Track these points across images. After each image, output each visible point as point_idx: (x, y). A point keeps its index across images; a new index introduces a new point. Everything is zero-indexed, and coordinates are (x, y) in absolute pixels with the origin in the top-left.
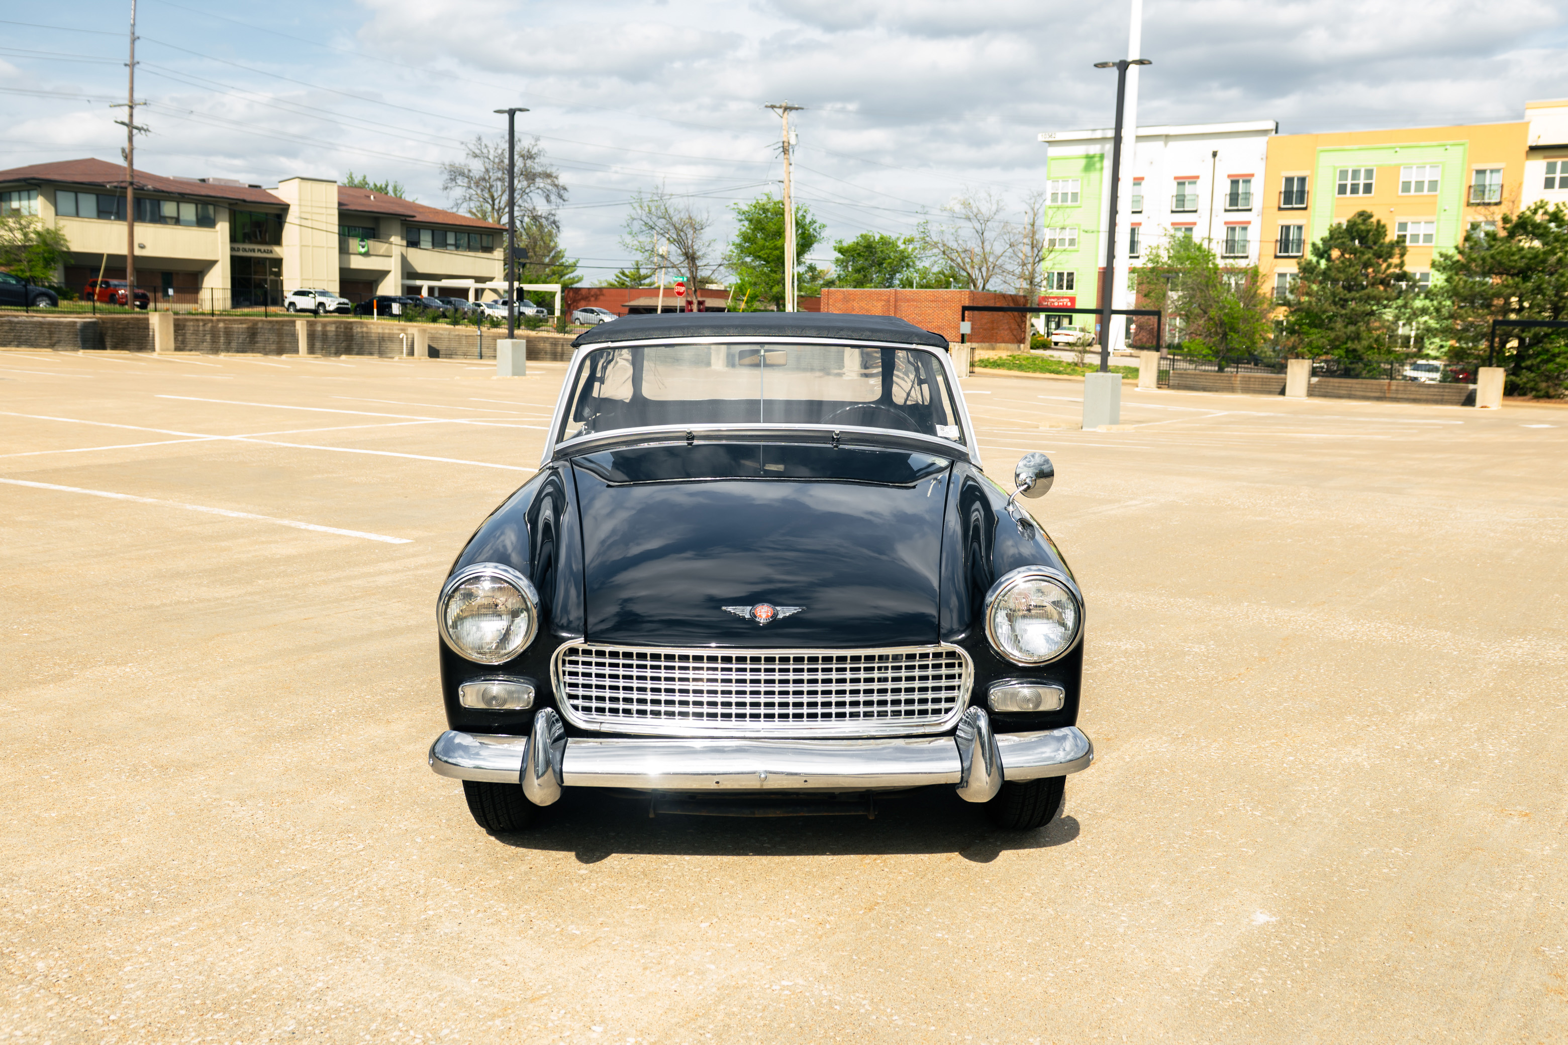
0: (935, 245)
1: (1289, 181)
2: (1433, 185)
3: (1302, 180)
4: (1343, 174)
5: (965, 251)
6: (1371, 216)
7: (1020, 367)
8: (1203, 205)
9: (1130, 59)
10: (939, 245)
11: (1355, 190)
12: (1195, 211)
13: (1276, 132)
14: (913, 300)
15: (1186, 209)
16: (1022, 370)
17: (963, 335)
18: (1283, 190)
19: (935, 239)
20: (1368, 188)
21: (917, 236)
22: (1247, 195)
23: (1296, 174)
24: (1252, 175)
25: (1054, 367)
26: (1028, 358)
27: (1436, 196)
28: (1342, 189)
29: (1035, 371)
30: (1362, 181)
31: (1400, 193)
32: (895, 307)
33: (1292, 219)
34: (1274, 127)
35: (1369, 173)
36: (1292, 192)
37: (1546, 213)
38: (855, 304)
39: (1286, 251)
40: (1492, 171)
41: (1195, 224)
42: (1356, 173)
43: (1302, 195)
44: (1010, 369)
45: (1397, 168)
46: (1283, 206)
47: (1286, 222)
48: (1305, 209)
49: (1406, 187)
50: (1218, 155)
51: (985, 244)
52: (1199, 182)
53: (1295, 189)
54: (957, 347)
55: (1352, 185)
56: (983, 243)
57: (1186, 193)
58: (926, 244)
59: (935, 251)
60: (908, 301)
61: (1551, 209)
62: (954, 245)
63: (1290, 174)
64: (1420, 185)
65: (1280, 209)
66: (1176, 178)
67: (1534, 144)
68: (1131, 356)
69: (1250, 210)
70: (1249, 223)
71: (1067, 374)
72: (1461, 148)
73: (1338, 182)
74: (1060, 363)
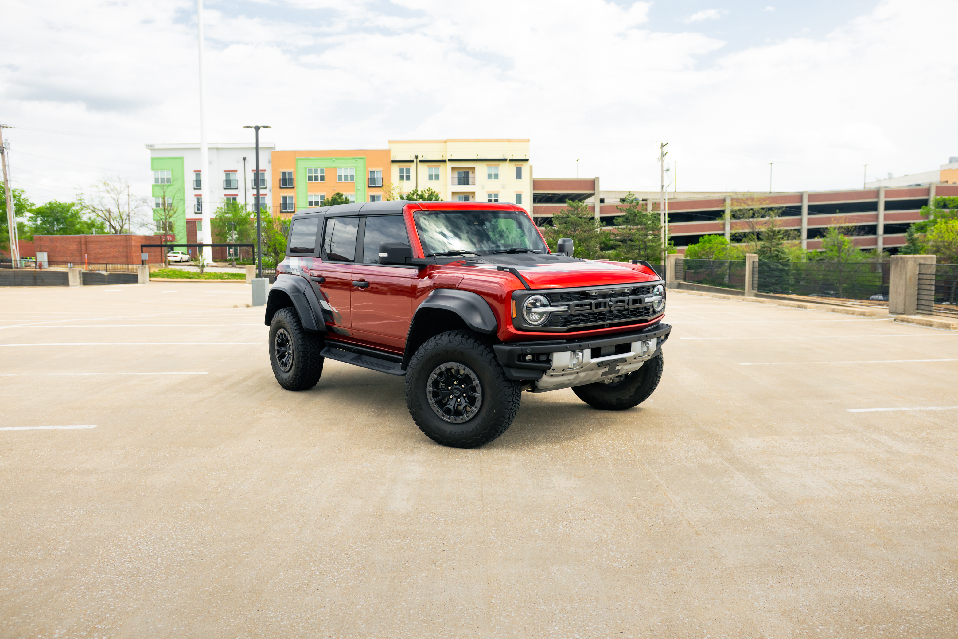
0: (87, 207)
1: (284, 174)
2: (352, 177)
3: (290, 174)
4: (310, 171)
5: (106, 210)
6: (342, 195)
7: (168, 276)
8: (241, 185)
9: (259, 125)
10: (91, 207)
11: (316, 179)
12: (237, 188)
13: (275, 149)
14: (97, 241)
15: (232, 187)
16: (170, 278)
17: (143, 261)
18: (281, 178)
19: (88, 205)
20: (322, 178)
21: (76, 202)
22: (263, 181)
23: (287, 170)
24: (265, 170)
25: (187, 275)
26: (170, 271)
27: (354, 182)
28: (310, 178)
29: (177, 278)
30: (319, 175)
31: (338, 181)
32: (86, 245)
33: (287, 193)
34: (274, 147)
35: (322, 171)
36: (286, 179)
37: (417, 195)
38: (58, 245)
39: (286, 209)
40: (377, 172)
41: (237, 195)
42: (316, 171)
43: (291, 181)
44: (163, 278)
45: (335, 169)
46: (282, 186)
47: (285, 195)
48: (293, 188)
49: (340, 178)
50: (247, 159)
51: (120, 207)
52: (237, 173)
53: (287, 178)
54: (140, 268)
55: (315, 176)
56: (118, 206)
57: (231, 179)
58: (83, 207)
59: (90, 211)
60: (93, 241)
61: (420, 193)
62: (100, 207)
63: (284, 170)
64: (346, 177)
65: (281, 188)
66: (225, 171)
67: (394, 160)
68: (216, 267)
69: (266, 188)
70: (266, 195)
71: (196, 278)
72: (362, 160)
73: (308, 175)
74: (189, 273)
